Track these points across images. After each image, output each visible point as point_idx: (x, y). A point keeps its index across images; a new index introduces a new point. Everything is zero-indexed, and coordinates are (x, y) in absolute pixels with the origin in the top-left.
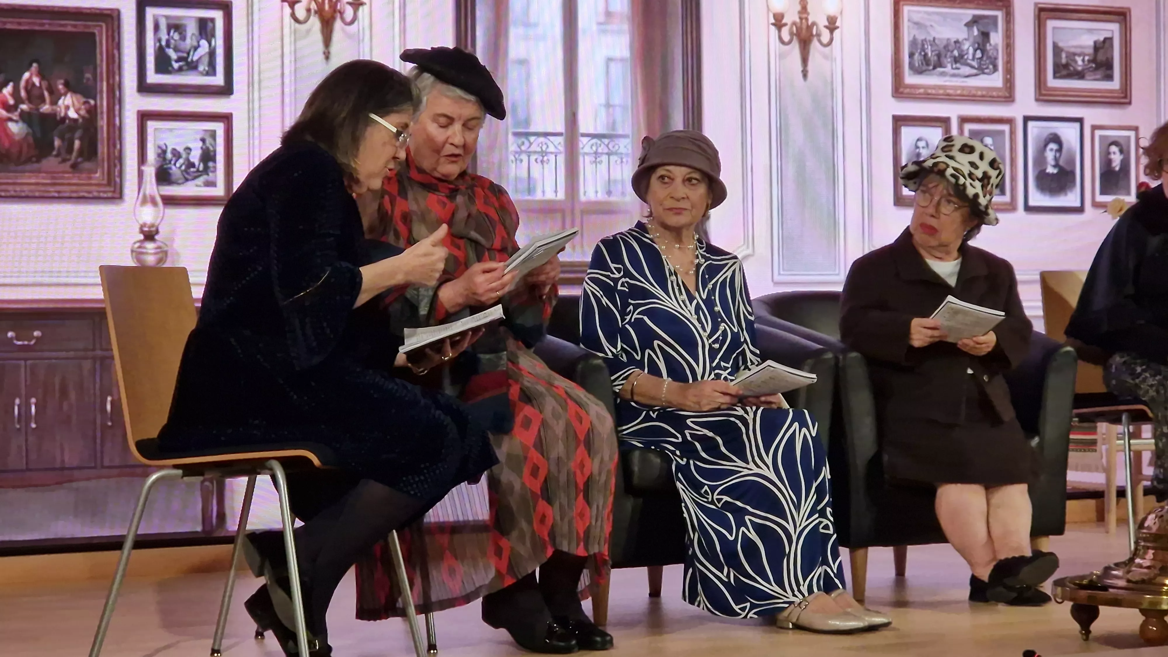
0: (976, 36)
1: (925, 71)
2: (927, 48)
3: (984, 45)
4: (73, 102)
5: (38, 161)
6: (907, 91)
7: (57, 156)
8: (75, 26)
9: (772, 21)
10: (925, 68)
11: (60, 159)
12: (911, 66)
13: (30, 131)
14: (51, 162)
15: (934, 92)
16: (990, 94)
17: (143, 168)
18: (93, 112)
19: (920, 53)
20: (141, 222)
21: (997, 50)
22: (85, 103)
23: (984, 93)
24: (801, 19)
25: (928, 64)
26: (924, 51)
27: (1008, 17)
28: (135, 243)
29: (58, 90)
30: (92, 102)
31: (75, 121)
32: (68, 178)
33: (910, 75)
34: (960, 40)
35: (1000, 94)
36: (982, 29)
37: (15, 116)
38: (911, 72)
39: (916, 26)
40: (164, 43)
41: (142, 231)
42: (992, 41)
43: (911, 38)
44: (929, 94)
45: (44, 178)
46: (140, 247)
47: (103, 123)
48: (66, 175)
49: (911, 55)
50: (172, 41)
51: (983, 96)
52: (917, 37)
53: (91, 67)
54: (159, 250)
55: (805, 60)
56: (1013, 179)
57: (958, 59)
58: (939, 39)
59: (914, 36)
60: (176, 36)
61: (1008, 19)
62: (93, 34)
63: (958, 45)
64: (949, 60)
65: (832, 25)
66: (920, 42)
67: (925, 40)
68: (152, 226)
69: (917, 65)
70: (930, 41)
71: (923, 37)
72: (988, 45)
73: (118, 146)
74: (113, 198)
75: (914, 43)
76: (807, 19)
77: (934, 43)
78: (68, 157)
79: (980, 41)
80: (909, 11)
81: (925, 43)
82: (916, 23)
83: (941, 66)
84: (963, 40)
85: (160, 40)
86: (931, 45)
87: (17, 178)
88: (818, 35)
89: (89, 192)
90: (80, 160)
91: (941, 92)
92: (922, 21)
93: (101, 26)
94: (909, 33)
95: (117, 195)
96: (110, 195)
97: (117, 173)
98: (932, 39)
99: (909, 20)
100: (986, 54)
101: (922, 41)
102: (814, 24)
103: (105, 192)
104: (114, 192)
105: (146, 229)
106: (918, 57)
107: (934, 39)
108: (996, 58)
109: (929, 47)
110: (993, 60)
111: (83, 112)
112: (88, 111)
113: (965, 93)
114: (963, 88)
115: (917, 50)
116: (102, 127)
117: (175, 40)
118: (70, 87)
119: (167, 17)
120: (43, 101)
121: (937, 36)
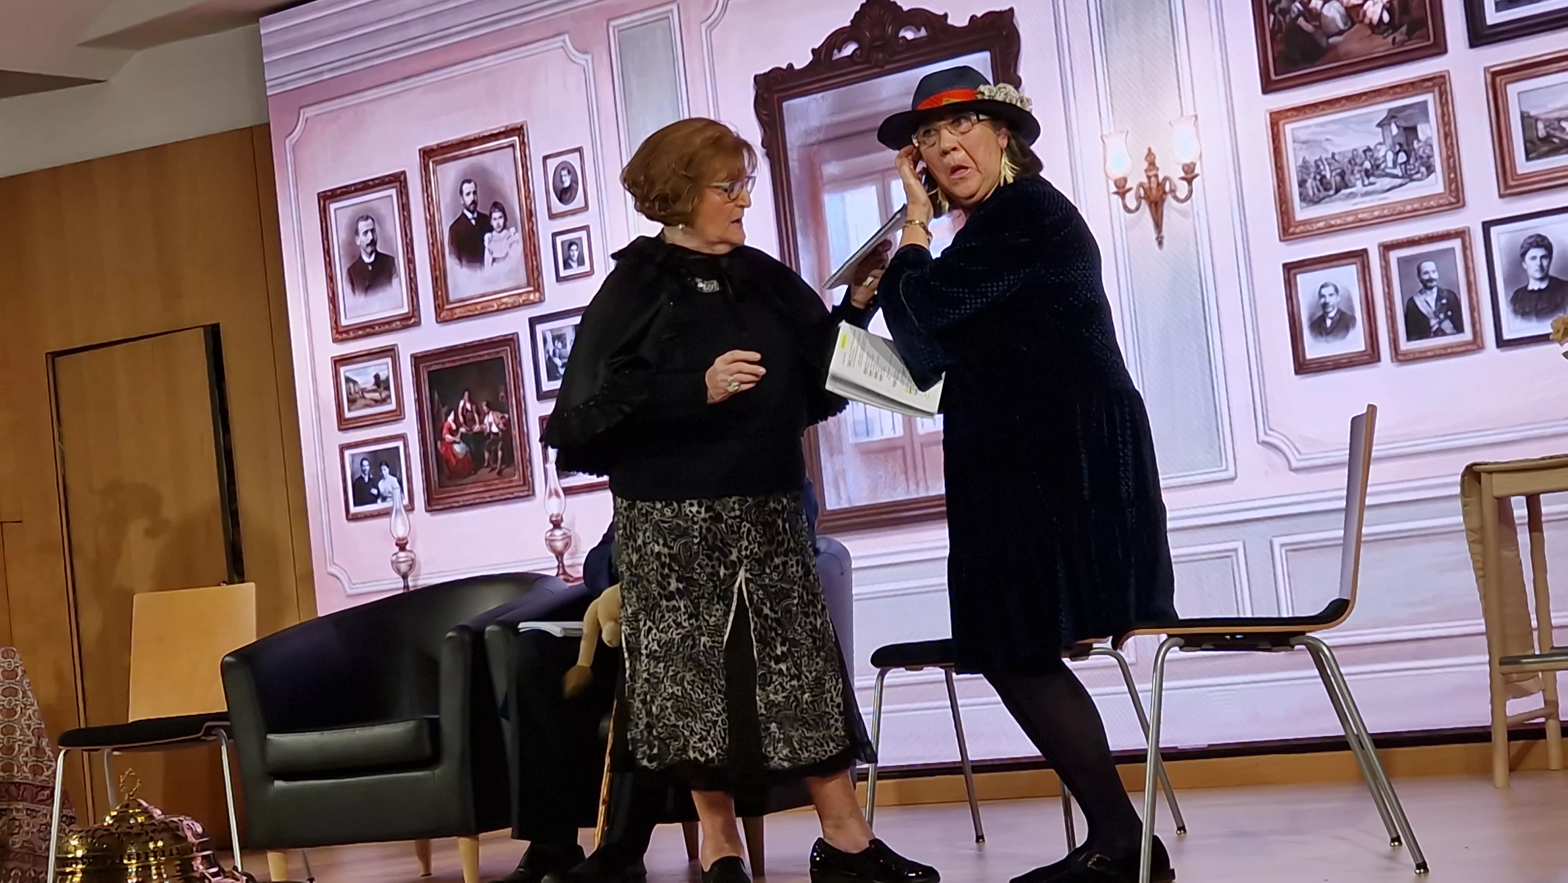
0: (1397, 134)
1: (1324, 198)
2: (1325, 169)
3: (1410, 144)
4: (494, 420)
5: (476, 473)
6: (1301, 228)
7: (487, 466)
8: (488, 354)
9: (1114, 189)
10: (1323, 193)
11: (489, 469)
12: (1303, 198)
13: (468, 449)
14: (484, 472)
15: (1339, 221)
16: (1425, 204)
17: (547, 466)
18: (508, 423)
19: (1315, 178)
20: (550, 513)
21: (1431, 146)
22: (503, 417)
23: (1416, 206)
24: (1149, 178)
25: (1326, 190)
26: (1319, 174)
27: (1444, 97)
28: (547, 532)
29: (484, 411)
30: (506, 416)
31: (496, 434)
32: (497, 484)
33: (1302, 208)
34: (1372, 147)
35: (1441, 202)
36: (1404, 124)
37: (457, 439)
38: (1304, 205)
39: (1304, 146)
40: (551, 353)
41: (552, 522)
42: (1421, 136)
43: (1300, 162)
44: (1333, 226)
45: (481, 487)
46: (551, 536)
47: (515, 432)
48: (496, 482)
49: (1302, 183)
50: (557, 351)
51: (1416, 210)
52: (1307, 158)
53: (503, 387)
54: (564, 536)
55: (1158, 225)
56: (1474, 309)
57: (1371, 172)
58: (1340, 153)
59: (1304, 158)
60: (560, 345)
61: (1444, 100)
62: (502, 358)
63: (1369, 154)
64: (1358, 176)
65: (1189, 175)
66: (1313, 164)
67: (1321, 159)
68: (558, 515)
69: (1311, 193)
70: (1326, 159)
71: (1318, 158)
72: (1415, 142)
73: (528, 450)
74: (528, 496)
75: (1304, 167)
76: (1156, 176)
77: (1333, 161)
78: (494, 466)
79: (1402, 140)
80: (1293, 130)
81: (1320, 163)
82: (1304, 143)
83: (1347, 187)
84: (1376, 146)
85: (548, 352)
86: (1329, 164)
87: (464, 490)
88: (1173, 191)
89: (512, 493)
90: (503, 467)
91: (1350, 219)
92: (1312, 138)
93: (507, 350)
94: (1295, 156)
95: (531, 493)
96: (526, 493)
97: (529, 474)
98: (1330, 156)
99: (1294, 141)
100: (1413, 154)
101: (1316, 162)
102: (1166, 179)
103: (522, 491)
104: (529, 490)
105: (554, 519)
106: (1312, 183)
107: (1333, 155)
108: (1429, 157)
109: (1327, 167)
110: (1425, 160)
111: (501, 426)
112: (504, 424)
113: (1386, 212)
114: (1382, 207)
115: (1309, 175)
116: (515, 436)
117: (560, 350)
118: (491, 407)
119: (551, 330)
120: (475, 423)
121: (1336, 151)
